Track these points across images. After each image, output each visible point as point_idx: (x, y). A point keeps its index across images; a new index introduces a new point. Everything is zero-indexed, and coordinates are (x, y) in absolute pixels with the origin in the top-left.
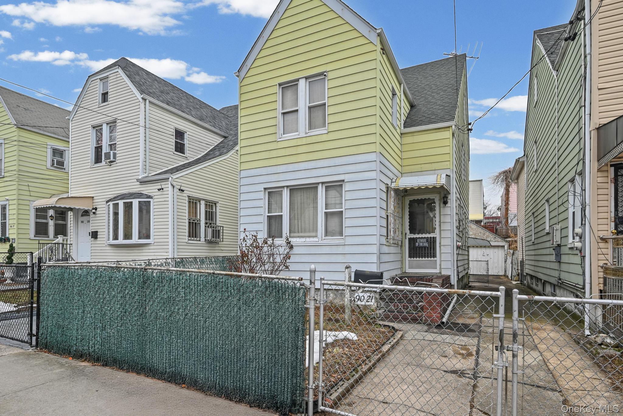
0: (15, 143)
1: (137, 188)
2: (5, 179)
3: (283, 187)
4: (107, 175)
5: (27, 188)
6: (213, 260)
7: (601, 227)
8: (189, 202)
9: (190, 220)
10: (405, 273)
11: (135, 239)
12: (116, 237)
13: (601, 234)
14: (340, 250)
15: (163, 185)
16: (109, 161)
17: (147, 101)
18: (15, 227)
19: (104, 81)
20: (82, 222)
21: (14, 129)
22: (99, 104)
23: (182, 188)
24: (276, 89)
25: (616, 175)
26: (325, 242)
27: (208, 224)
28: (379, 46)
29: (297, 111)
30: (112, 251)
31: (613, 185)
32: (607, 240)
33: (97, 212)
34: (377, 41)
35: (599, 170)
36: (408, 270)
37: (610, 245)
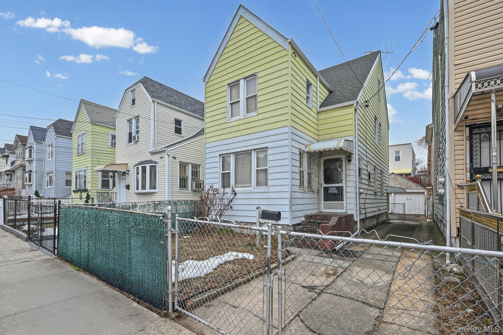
0: (90, 133)
1: (149, 157)
2: (86, 155)
3: (231, 153)
4: (134, 150)
5: (97, 160)
6: (183, 203)
7: (458, 177)
8: (180, 165)
9: (180, 177)
10: (321, 212)
11: (148, 190)
12: (138, 189)
13: (458, 182)
14: (266, 196)
15: (163, 155)
16: (135, 141)
17: (156, 102)
18: (90, 183)
19: (133, 92)
20: (122, 179)
21: (90, 125)
22: (131, 106)
23: (175, 156)
24: (226, 88)
25: (471, 134)
26: (256, 190)
27: (194, 179)
28: (291, 51)
29: (239, 101)
30: (137, 197)
31: (468, 142)
32: (463, 187)
33: (130, 173)
34: (289, 47)
35: (456, 130)
36: (323, 210)
37: (465, 191)
